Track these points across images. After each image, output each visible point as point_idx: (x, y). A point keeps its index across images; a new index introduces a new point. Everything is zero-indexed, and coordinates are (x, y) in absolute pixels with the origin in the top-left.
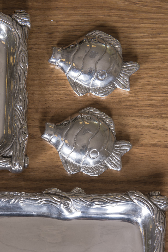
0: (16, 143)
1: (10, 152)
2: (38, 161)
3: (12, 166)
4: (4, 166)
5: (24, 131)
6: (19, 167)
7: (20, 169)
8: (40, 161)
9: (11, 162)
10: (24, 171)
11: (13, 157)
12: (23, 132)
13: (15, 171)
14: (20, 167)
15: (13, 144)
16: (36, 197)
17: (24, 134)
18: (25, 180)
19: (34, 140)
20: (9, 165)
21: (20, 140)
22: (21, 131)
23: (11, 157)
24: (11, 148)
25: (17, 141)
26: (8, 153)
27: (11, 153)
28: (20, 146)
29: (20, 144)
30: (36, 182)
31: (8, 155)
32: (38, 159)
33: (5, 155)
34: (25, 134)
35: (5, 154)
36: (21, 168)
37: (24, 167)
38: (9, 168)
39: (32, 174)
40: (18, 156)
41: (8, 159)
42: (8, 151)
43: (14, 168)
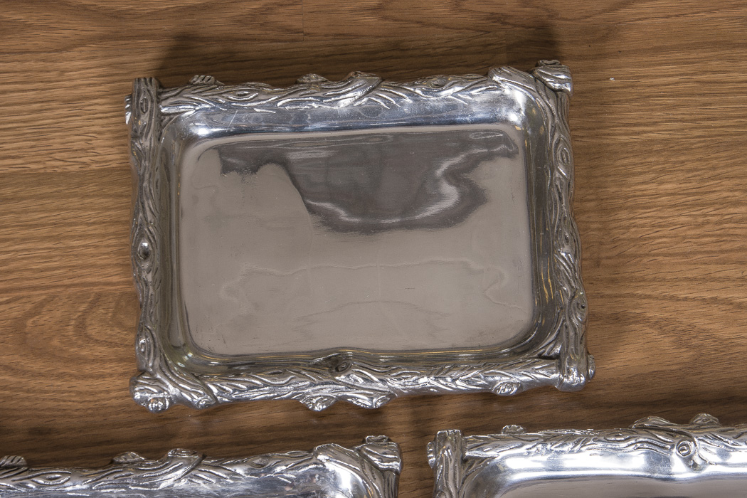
0: (566, 327)
1: (554, 346)
2: (611, 366)
3: (563, 376)
4: (545, 377)
5: (579, 302)
6: (579, 375)
7: (580, 380)
8: (615, 365)
9: (560, 368)
10: (585, 387)
11: (562, 357)
12: (578, 304)
13: (569, 386)
14: (580, 377)
15: (559, 331)
16: (619, 436)
17: (580, 308)
19: (599, 323)
20: (556, 373)
21: (574, 321)
22: (574, 302)
23: (557, 357)
24: (556, 339)
25: (568, 323)
26: (552, 349)
27: (559, 349)
28: (576, 334)
29: (575, 329)
30: (612, 410)
31: (552, 354)
33: (546, 354)
34: (583, 307)
35: (544, 352)
36: (583, 379)
37: (587, 377)
38: (555, 380)
39: (600, 392)
40: (573, 354)
41: (553, 362)
42: (551, 345)
43: (568, 378)
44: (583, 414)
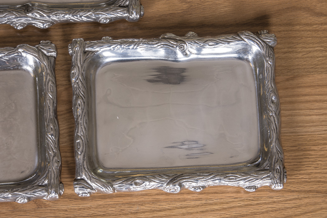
1: (126, 2)
2: (152, 11)
3: (130, 15)
4: (122, 15)
6: (136, 15)
7: (137, 17)
8: (153, 11)
9: (128, 11)
10: (140, 20)
11: (129, 7)
13: (132, 19)
16: (153, 42)
18: (141, 29)
20: (127, 14)
23: (127, 6)
27: (128, 3)
30: (152, 30)
31: (125, 5)
32: (151, 9)
33: (122, 5)
35: (121, 4)
36: (138, 16)
37: (140, 15)
38: (126, 17)
39: (147, 22)
40: (134, 5)
41: (125, 9)
43: (132, 16)
44: (139, 32)
